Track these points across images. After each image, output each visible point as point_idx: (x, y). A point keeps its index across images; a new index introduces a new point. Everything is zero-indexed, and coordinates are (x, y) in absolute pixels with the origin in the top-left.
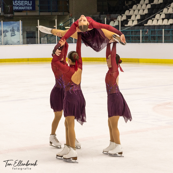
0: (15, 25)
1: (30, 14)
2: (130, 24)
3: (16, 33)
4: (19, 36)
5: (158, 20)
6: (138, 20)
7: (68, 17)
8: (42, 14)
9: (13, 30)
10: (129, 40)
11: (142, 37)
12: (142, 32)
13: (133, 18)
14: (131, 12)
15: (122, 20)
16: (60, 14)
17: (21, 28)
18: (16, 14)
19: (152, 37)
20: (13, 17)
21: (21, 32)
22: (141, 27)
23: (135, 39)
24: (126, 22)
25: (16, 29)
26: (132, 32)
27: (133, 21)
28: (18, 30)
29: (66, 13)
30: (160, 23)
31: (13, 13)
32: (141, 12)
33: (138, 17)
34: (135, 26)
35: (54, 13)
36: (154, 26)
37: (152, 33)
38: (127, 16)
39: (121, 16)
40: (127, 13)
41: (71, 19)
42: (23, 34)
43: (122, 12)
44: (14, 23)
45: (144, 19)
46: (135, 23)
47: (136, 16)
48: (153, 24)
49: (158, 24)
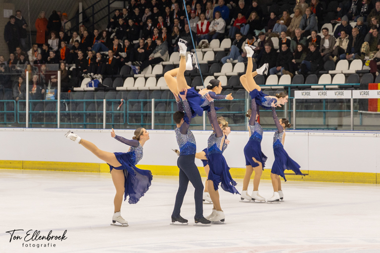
30: (151, 84)
37: (132, 106)
49: (147, 88)
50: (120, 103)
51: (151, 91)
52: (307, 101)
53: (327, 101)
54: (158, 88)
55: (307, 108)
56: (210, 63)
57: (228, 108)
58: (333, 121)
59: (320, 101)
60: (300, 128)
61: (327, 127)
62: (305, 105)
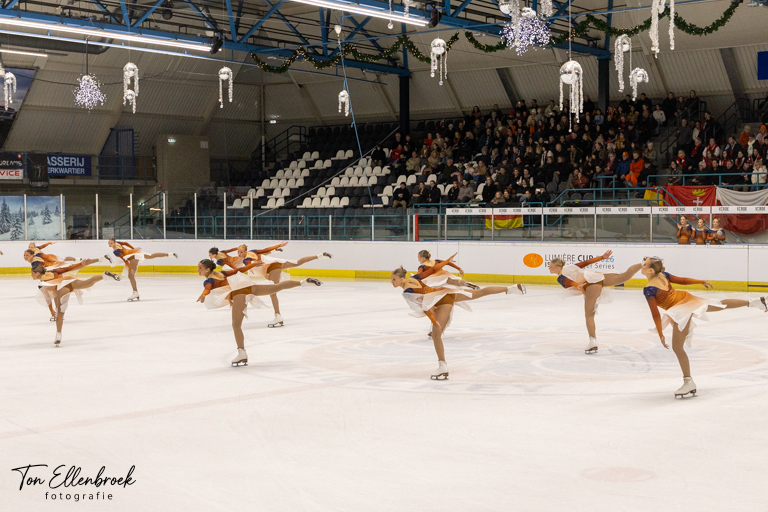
0: (51, 202)
1: (80, 182)
2: (271, 204)
3: (53, 217)
4: (59, 223)
5: (322, 199)
6: (286, 198)
7: (155, 191)
8: (104, 182)
9: (47, 213)
10: (269, 233)
11: (292, 230)
12: (292, 219)
13: (276, 193)
14: (273, 184)
15: (257, 197)
16: (138, 183)
17: (62, 209)
18: (53, 181)
19: (311, 229)
20: (47, 187)
21: (62, 216)
22: (291, 211)
23: (281, 233)
24: (263, 200)
25: (52, 209)
26: (274, 219)
27: (277, 199)
28: (57, 212)
29: (150, 183)
30: (326, 203)
31: (47, 180)
32: (292, 184)
33: (287, 192)
34: (280, 208)
35: (127, 182)
36: (315, 209)
37: (311, 221)
38: (265, 190)
39: (253, 190)
40: (266, 184)
41: (160, 195)
42: (66, 221)
43: (256, 183)
44: (48, 200)
45: (297, 196)
46: (281, 203)
47: (282, 190)
48: (312, 206)
49: (322, 206)
50: (300, 219)
51: (325, 209)
52: (454, 217)
53: (471, 216)
54: (331, 206)
55: (455, 222)
56: (374, 186)
57: (390, 222)
58: (477, 233)
59: (466, 217)
60: (450, 239)
61: (472, 238)
62: (454, 220)
